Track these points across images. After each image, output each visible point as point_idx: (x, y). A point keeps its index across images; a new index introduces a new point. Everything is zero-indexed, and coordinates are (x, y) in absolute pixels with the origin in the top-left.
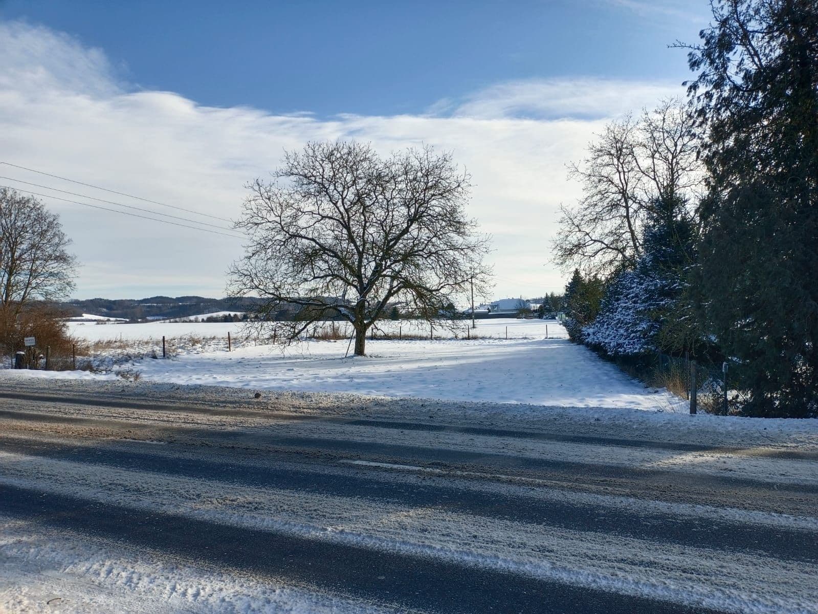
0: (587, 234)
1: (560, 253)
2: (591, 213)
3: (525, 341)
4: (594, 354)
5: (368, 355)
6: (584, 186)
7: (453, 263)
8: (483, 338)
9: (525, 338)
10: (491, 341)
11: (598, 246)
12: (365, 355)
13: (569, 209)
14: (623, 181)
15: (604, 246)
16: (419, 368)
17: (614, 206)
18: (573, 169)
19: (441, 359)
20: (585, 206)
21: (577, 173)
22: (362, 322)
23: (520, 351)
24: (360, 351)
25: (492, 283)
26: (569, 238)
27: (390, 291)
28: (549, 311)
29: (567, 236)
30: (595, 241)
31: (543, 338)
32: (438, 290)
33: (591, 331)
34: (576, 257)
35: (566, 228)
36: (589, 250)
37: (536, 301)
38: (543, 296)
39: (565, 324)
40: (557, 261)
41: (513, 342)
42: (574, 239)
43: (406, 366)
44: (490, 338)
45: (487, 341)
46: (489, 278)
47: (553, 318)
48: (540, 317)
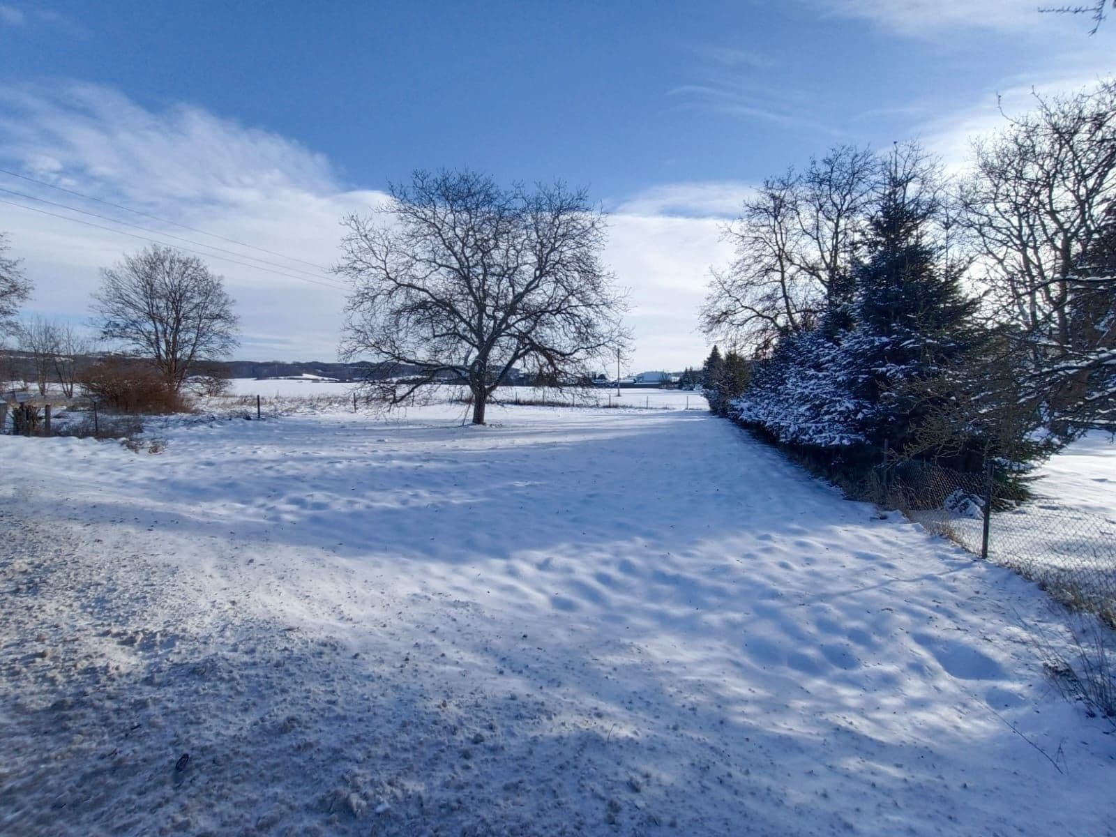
0: (738, 300)
1: (708, 320)
2: (742, 278)
3: (666, 411)
4: (744, 431)
5: (488, 423)
6: (736, 247)
7: (589, 325)
8: (624, 407)
9: (666, 408)
10: (632, 410)
11: (748, 313)
12: (484, 424)
13: (719, 272)
14: (780, 243)
15: (754, 313)
16: (536, 444)
17: (768, 270)
18: (726, 229)
19: (566, 433)
20: (736, 270)
21: (729, 234)
22: (481, 387)
23: (659, 424)
24: (478, 418)
25: (632, 348)
26: (718, 304)
27: (516, 353)
28: (688, 383)
29: (716, 302)
30: (746, 308)
31: (683, 408)
32: (571, 354)
33: (745, 405)
34: (725, 326)
35: (715, 292)
36: (740, 317)
37: (676, 374)
38: (683, 370)
39: (707, 396)
40: (704, 329)
41: (653, 412)
42: (722, 305)
43: (519, 441)
44: (631, 407)
45: (627, 410)
46: (628, 341)
47: (692, 389)
48: (680, 388)
